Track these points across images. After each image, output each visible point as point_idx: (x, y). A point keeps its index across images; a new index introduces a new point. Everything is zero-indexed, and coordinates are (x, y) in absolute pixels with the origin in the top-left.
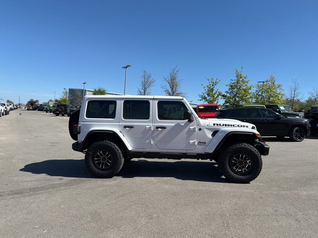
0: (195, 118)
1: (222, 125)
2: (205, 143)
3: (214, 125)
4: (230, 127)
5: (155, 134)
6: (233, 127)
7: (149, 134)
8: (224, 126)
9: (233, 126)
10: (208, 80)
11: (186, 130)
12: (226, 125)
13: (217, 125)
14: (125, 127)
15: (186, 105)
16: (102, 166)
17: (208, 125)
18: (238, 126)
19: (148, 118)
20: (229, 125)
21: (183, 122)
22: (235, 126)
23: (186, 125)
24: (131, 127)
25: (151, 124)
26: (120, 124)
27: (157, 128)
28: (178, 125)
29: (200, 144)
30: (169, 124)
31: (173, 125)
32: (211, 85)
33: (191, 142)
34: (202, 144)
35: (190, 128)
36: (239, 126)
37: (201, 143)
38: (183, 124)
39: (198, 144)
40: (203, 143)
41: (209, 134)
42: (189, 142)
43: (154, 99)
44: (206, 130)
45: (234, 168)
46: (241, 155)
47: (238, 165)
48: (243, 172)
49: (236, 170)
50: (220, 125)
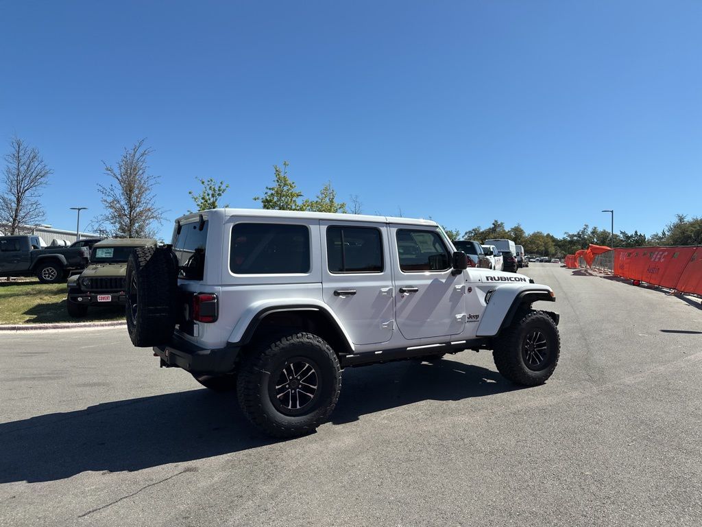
2: (477, 317)
3: (487, 279)
4: (507, 281)
5: (399, 305)
7: (389, 304)
8: (500, 281)
9: (510, 279)
10: (203, 183)
11: (449, 292)
12: (502, 279)
13: (492, 279)
14: (336, 293)
15: (445, 240)
16: (294, 405)
17: (479, 280)
18: (515, 279)
19: (380, 269)
20: (505, 279)
21: (443, 276)
22: (512, 279)
23: (449, 283)
24: (349, 293)
25: (389, 283)
26: (326, 285)
27: (402, 291)
28: (436, 281)
29: (470, 320)
31: (429, 282)
33: (459, 316)
34: (473, 319)
35: (455, 289)
36: (517, 279)
37: (472, 317)
38: (444, 281)
39: (468, 319)
40: (474, 317)
41: (482, 299)
42: (456, 318)
43: (389, 223)
44: (477, 290)
45: (527, 358)
46: (535, 333)
47: (529, 352)
48: (539, 363)
49: (530, 362)
50: (494, 278)
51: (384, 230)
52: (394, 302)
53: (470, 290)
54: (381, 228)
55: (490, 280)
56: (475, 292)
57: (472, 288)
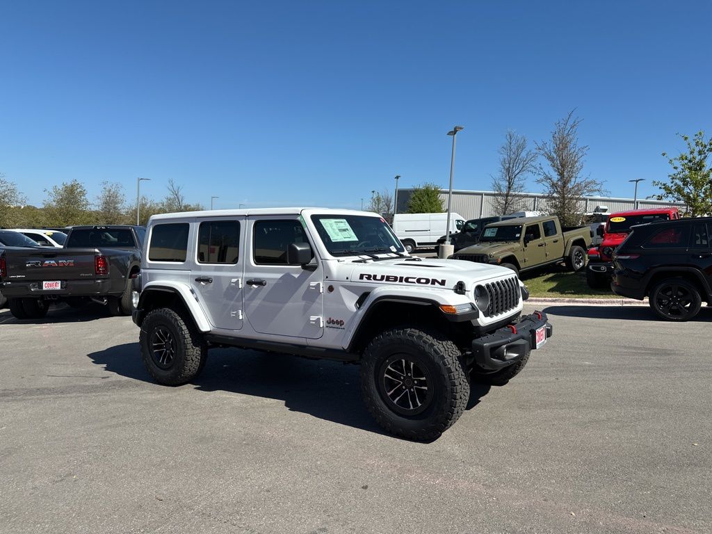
0: (320, 261)
1: (379, 277)
2: (341, 323)
3: (362, 277)
4: (397, 282)
5: (247, 296)
6: (404, 283)
7: (237, 295)
8: (384, 281)
9: (407, 280)
10: (686, 138)
11: (302, 290)
12: (388, 278)
13: (369, 277)
14: (199, 280)
15: (306, 229)
17: (347, 278)
18: (419, 281)
19: (235, 261)
20: (396, 279)
21: (295, 270)
23: (302, 279)
24: (207, 280)
25: (240, 274)
26: (193, 273)
27: (250, 283)
28: (287, 276)
29: (331, 325)
30: (272, 273)
31: (279, 276)
32: (696, 154)
33: (313, 318)
34: (335, 325)
35: (309, 286)
36: (422, 281)
37: (333, 322)
38: (296, 276)
39: (328, 325)
40: (337, 322)
41: (350, 301)
42: (309, 319)
43: (248, 216)
44: (343, 291)
45: (389, 394)
46: (404, 361)
47: (404, 387)
48: (412, 408)
49: (395, 401)
50: (375, 277)
51: (242, 222)
52: (243, 291)
53: (331, 289)
54: (240, 221)
55: (365, 279)
56: (339, 292)
57: (334, 286)
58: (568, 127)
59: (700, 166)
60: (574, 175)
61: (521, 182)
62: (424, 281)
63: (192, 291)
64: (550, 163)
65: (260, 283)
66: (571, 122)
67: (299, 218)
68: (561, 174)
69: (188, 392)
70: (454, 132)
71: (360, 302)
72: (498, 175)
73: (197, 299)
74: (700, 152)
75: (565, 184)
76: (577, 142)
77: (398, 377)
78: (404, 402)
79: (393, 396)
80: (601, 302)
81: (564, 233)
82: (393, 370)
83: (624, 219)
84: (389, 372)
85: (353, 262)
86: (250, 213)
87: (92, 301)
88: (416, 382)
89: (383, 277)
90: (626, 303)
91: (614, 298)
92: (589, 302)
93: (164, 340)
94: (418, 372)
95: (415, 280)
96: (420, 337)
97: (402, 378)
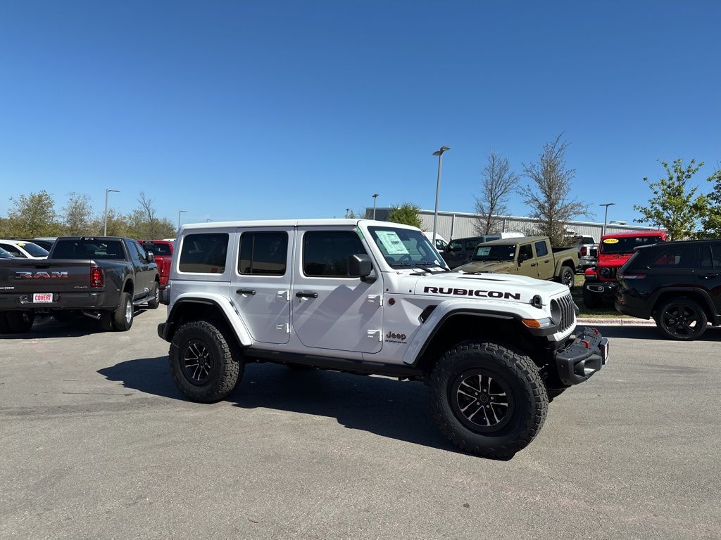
0: (379, 273)
1: (446, 290)
2: (403, 337)
3: (426, 289)
4: (467, 296)
5: (296, 309)
6: (474, 296)
7: (284, 308)
8: (452, 294)
9: (477, 293)
10: (666, 165)
11: (359, 302)
12: (456, 292)
13: (435, 290)
14: (240, 292)
15: (363, 241)
16: (196, 377)
17: (410, 291)
18: (491, 294)
19: (282, 272)
20: (465, 292)
21: (353, 283)
22: (480, 293)
23: (360, 291)
24: (250, 292)
25: (287, 286)
26: (233, 284)
27: (299, 295)
28: (342, 289)
29: (391, 339)
30: (325, 285)
31: (332, 288)
32: (675, 179)
33: (371, 332)
34: (396, 339)
35: (367, 299)
36: (494, 294)
37: (394, 336)
38: (353, 288)
39: (388, 339)
40: (398, 336)
41: (414, 315)
42: (367, 335)
43: (297, 226)
44: (405, 304)
45: (463, 410)
46: (480, 376)
47: (478, 404)
48: (489, 424)
49: (470, 418)
50: (441, 290)
51: (291, 233)
52: (291, 305)
53: (392, 302)
54: (288, 232)
55: (430, 292)
56: (401, 305)
57: (395, 299)
58: (556, 151)
59: (679, 192)
60: (562, 197)
61: (504, 204)
62: (497, 295)
63: (232, 304)
64: (538, 185)
65: (311, 295)
66: (559, 146)
67: (355, 229)
68: (549, 197)
69: (226, 409)
70: (441, 152)
71: (424, 316)
72: (481, 196)
73: (237, 312)
74: (679, 179)
75: (552, 205)
76: (566, 165)
77: (472, 393)
78: (479, 419)
79: (468, 413)
80: (600, 322)
81: (554, 254)
82: (468, 386)
83: (618, 241)
84: (463, 388)
85: (411, 274)
86: (299, 224)
87: (83, 315)
88: (492, 398)
89: (450, 291)
90: (625, 322)
91: (611, 317)
92: (589, 322)
93: (198, 355)
94: (496, 388)
95: (486, 294)
96: (500, 352)
97: (476, 394)
